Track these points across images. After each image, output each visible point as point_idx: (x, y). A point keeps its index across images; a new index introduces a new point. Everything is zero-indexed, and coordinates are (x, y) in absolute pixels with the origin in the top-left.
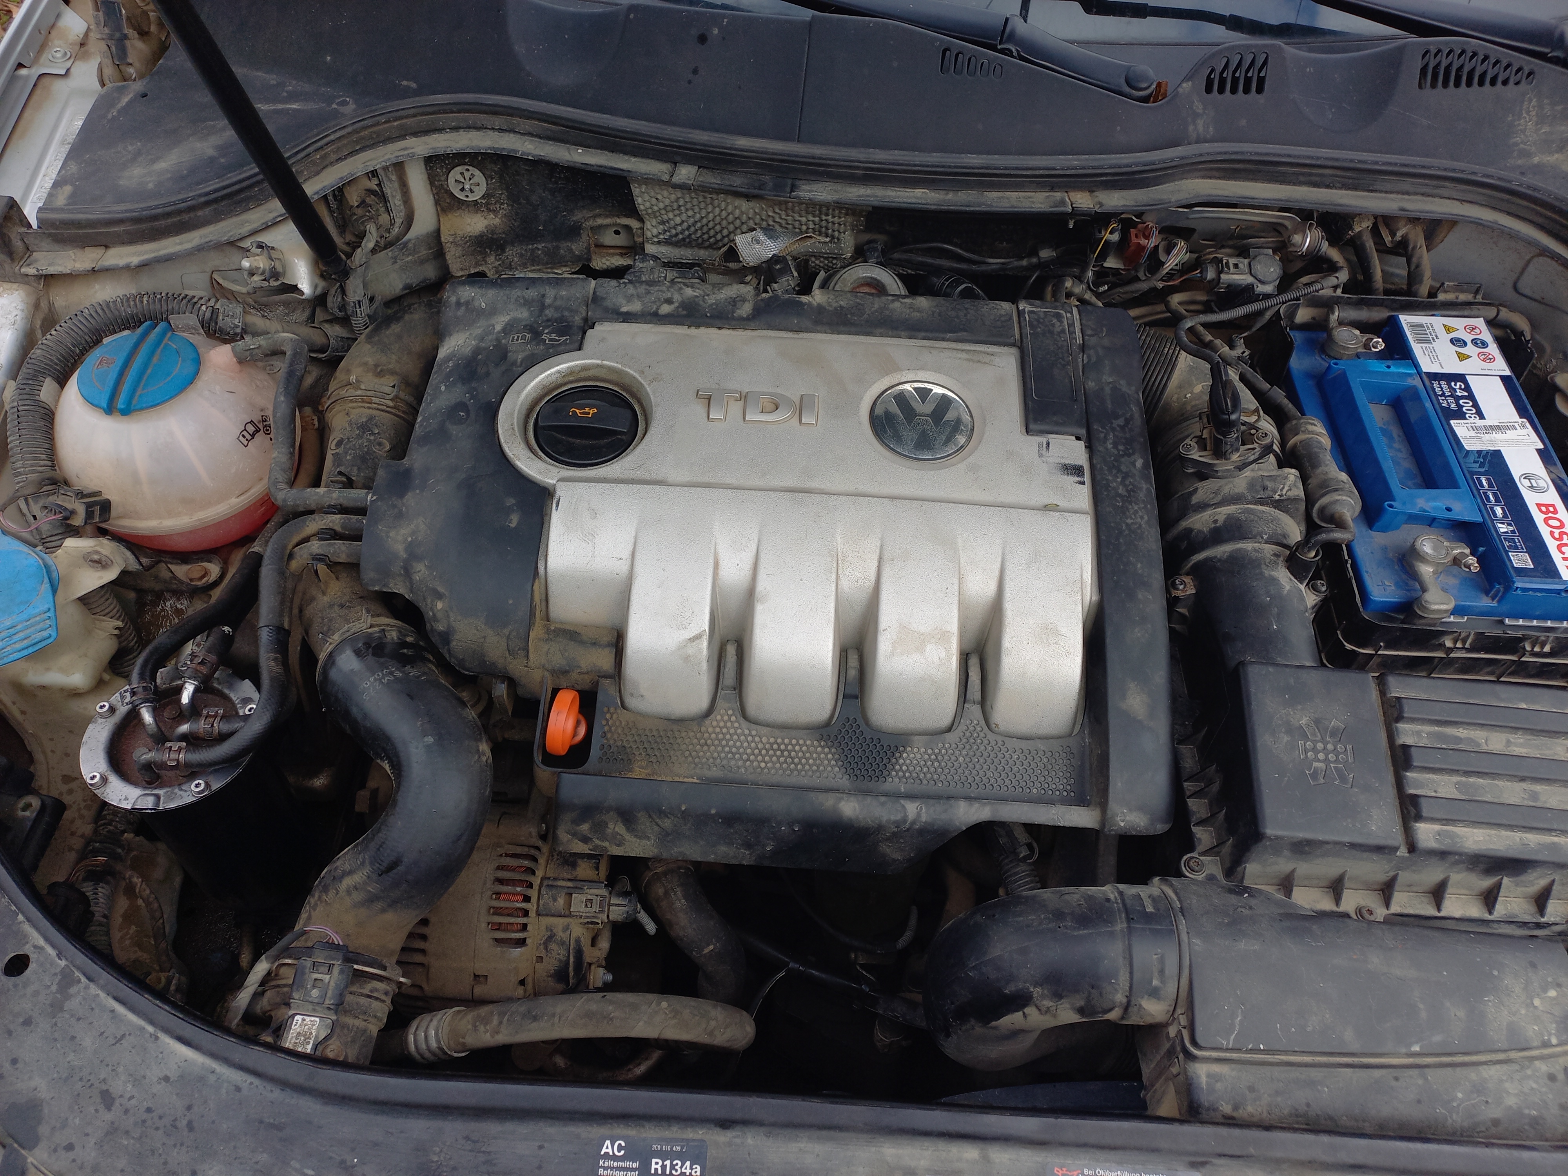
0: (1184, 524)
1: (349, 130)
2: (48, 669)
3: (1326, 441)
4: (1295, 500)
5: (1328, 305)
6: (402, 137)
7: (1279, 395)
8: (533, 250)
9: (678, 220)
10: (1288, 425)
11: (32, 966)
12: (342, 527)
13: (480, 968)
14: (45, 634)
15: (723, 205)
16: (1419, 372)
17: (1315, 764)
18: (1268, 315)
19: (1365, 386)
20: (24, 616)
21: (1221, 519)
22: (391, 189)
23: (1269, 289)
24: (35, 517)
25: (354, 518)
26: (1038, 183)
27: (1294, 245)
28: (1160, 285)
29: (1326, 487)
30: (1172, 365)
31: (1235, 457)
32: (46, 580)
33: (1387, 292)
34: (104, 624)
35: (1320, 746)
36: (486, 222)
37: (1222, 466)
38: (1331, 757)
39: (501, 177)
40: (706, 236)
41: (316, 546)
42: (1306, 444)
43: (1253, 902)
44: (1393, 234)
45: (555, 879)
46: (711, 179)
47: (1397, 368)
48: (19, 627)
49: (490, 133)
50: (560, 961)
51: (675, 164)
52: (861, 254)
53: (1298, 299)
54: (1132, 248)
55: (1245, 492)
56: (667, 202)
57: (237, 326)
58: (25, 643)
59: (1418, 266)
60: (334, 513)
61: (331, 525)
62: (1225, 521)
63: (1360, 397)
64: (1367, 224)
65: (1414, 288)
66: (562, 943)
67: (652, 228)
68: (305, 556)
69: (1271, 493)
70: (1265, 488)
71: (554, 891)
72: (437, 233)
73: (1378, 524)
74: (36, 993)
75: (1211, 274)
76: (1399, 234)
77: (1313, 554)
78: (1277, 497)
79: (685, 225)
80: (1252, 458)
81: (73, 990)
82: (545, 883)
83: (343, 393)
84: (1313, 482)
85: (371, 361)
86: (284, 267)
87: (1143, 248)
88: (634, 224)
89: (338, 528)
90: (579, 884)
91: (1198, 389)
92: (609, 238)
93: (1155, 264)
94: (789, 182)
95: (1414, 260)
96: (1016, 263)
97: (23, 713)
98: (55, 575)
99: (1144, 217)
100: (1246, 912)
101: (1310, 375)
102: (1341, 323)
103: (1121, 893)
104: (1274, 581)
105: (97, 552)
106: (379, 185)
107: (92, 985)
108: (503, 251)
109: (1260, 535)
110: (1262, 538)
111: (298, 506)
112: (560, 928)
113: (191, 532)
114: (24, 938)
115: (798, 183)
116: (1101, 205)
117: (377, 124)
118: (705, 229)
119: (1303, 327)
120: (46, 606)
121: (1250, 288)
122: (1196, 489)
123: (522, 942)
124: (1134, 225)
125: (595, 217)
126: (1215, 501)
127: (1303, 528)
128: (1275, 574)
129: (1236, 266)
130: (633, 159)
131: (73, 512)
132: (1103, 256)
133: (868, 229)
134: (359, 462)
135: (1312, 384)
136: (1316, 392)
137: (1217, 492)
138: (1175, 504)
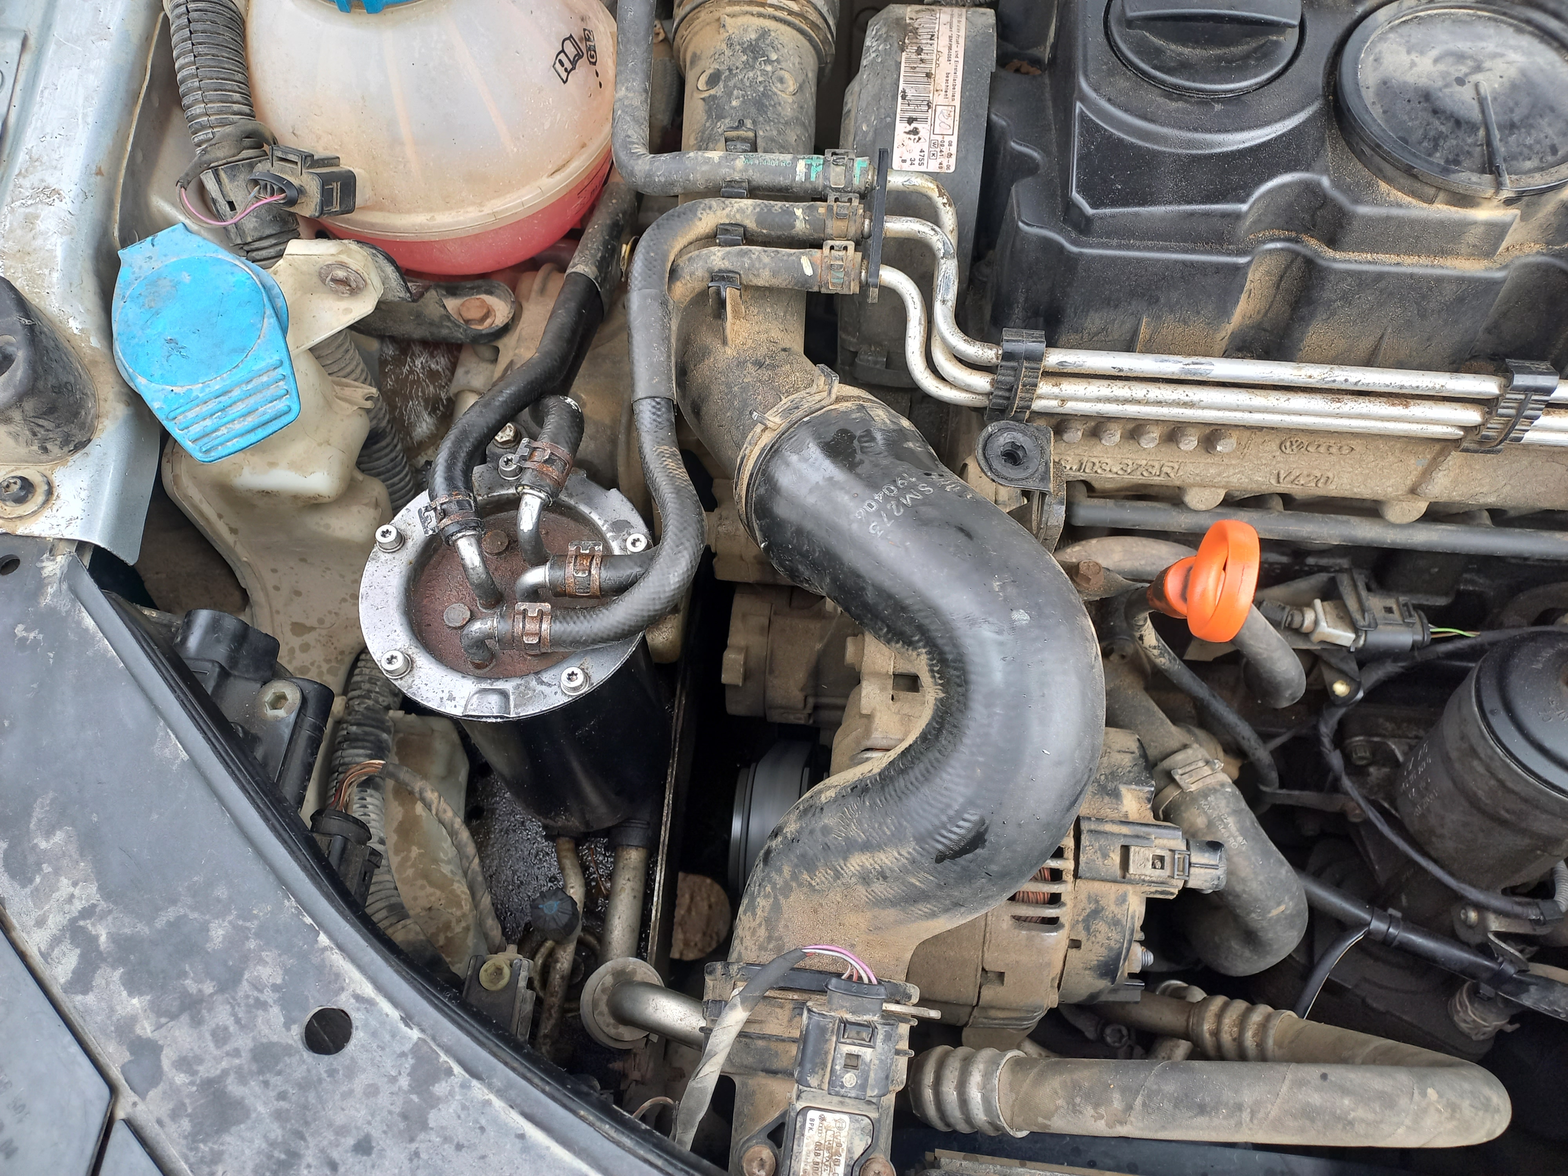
2: (273, 465)
11: (358, 1036)
12: (759, 223)
13: (994, 961)
14: (281, 405)
20: (241, 374)
24: (231, 205)
25: (778, 205)
32: (269, 311)
34: (347, 392)
41: (717, 256)
45: (1100, 820)
48: (236, 393)
50: (1110, 949)
58: (250, 422)
60: (740, 196)
61: (739, 218)
66: (1115, 922)
68: (700, 273)
71: (1103, 842)
74: (372, 1091)
81: (440, 1088)
82: (1086, 827)
89: (751, 224)
90: (1135, 829)
97: (233, 531)
98: (280, 303)
105: (343, 265)
107: (475, 1083)
112: (1113, 897)
113: (476, 236)
114: (335, 981)
120: (276, 357)
123: (1053, 922)
131: (301, 191)
134: (753, 111)
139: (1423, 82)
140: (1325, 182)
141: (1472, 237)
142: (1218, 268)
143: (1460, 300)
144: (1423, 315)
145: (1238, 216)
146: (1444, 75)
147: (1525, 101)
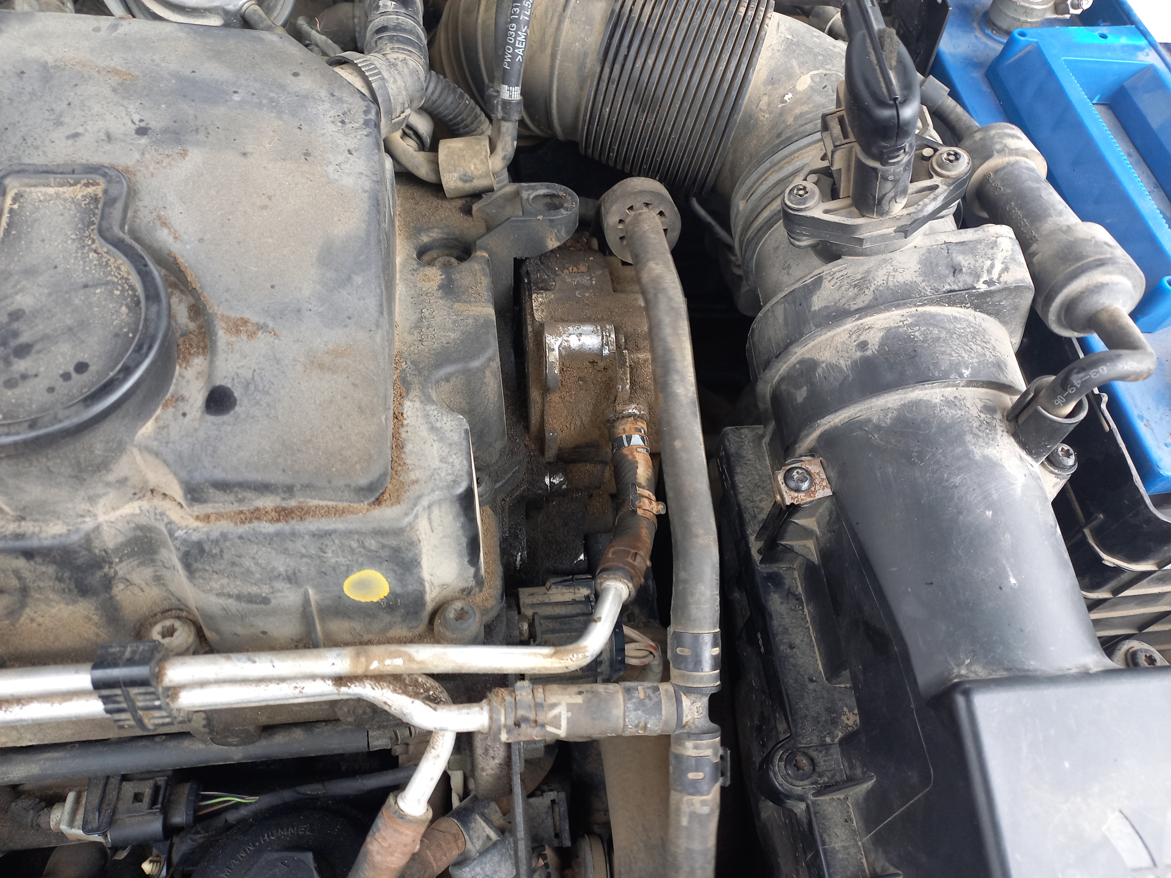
0: (801, 352)
3: (1037, 167)
4: (1017, 289)
7: (939, 91)
16: (1152, 45)
19: (1072, 68)
21: (874, 339)
29: (1072, 258)
31: (898, 208)
37: (871, 227)
42: (1007, 175)
47: (1116, 38)
55: (919, 280)
62: (882, 345)
69: (969, 280)
70: (956, 270)
77: (1071, 407)
78: (982, 287)
80: (931, 208)
84: (1043, 250)
91: (804, 83)
109: (956, 368)
110: (961, 375)
122: (818, 282)
126: (860, 303)
128: (992, 452)
135: (977, 75)
136: (985, 88)
137: (860, 285)
138: (780, 312)
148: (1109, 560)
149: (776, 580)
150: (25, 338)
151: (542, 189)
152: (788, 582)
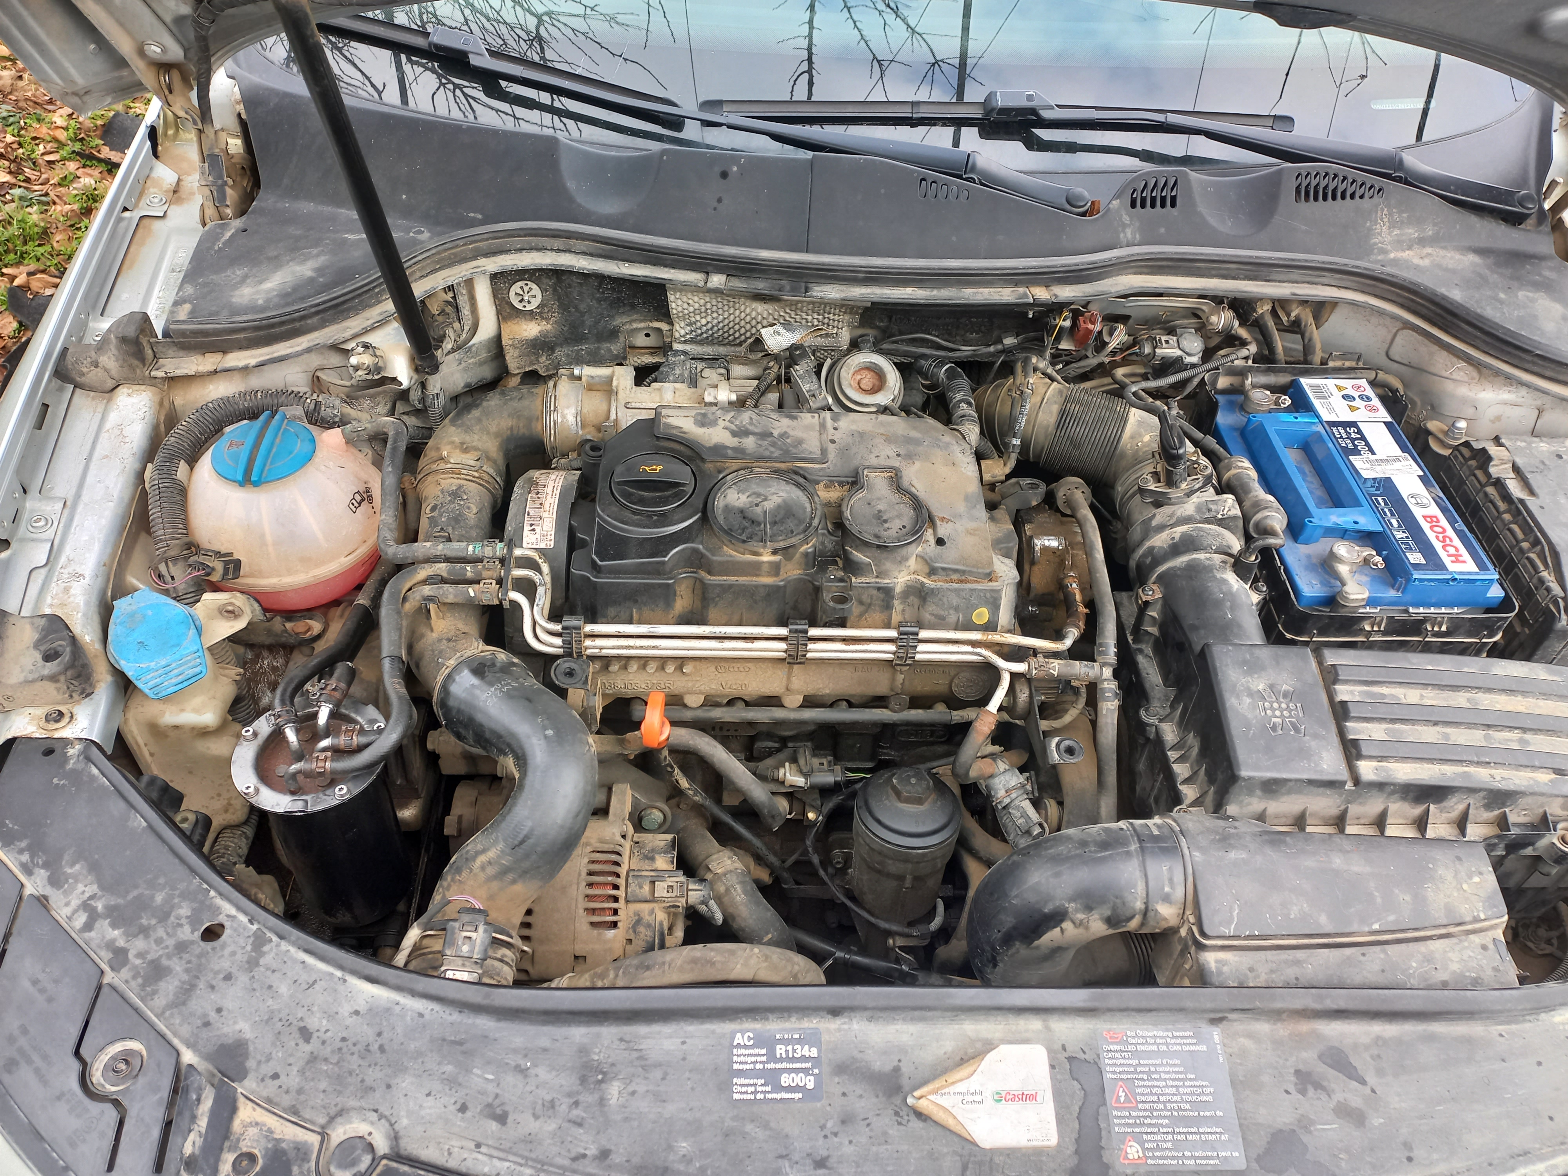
0: (1148, 544)
1: (433, 251)
2: (183, 710)
3: (1253, 474)
4: (1235, 518)
5: (1242, 373)
6: (475, 258)
7: (1211, 442)
8: (578, 351)
9: (704, 322)
10: (1222, 465)
11: (227, 932)
12: (449, 574)
13: (580, 950)
14: (197, 670)
15: (743, 308)
16: (1321, 422)
17: (1274, 720)
18: (1196, 381)
19: (1279, 433)
20: (177, 656)
21: (1177, 536)
22: (463, 301)
23: (1195, 360)
24: (173, 578)
25: (459, 566)
26: (1005, 280)
27: (1211, 324)
28: (1107, 360)
29: (1258, 506)
30: (1124, 420)
31: (1184, 486)
32: (193, 626)
33: (1286, 363)
34: (227, 671)
35: (1276, 705)
36: (539, 328)
37: (1174, 493)
38: (1286, 713)
39: (555, 290)
40: (726, 335)
41: (427, 590)
42: (1238, 476)
43: (1236, 824)
44: (1288, 315)
45: (639, 870)
46: (738, 284)
47: (1303, 419)
48: (173, 666)
49: (549, 253)
50: (647, 942)
51: (707, 273)
52: (855, 345)
53: (1217, 369)
54: (1081, 333)
55: (1195, 514)
56: (697, 306)
57: (336, 416)
58: (181, 678)
59: (1310, 340)
60: (440, 562)
61: (438, 572)
62: (1180, 538)
63: (1278, 443)
64: (1267, 307)
65: (1309, 358)
66: (649, 926)
67: (681, 329)
68: (418, 598)
69: (1214, 514)
70: (1210, 510)
71: (640, 880)
72: (498, 338)
73: (1301, 538)
74: (233, 954)
75: (1147, 350)
76: (1293, 314)
77: (1253, 558)
78: (1220, 516)
79: (710, 325)
80: (1197, 486)
81: (266, 948)
82: (631, 874)
83: (434, 467)
84: (1247, 504)
85: (457, 440)
86: (385, 363)
87: (1090, 332)
88: (664, 327)
89: (445, 574)
90: (661, 874)
91: (1147, 438)
92: (640, 340)
93: (1101, 345)
94: (803, 285)
95: (1307, 335)
96: (984, 350)
98: (197, 623)
99: (1090, 307)
100: (1232, 831)
101: (1233, 428)
102: (1254, 386)
103: (1131, 824)
104: (1225, 581)
105: (232, 604)
106: (454, 298)
107: (283, 943)
108: (553, 352)
109: (1209, 547)
110: (1211, 549)
111: (407, 558)
112: (647, 912)
114: (217, 910)
115: (810, 285)
116: (1056, 296)
117: (457, 246)
118: (726, 329)
119: (1224, 392)
120: (195, 648)
121: (1179, 359)
122: (1154, 515)
123: (614, 925)
124: (1082, 314)
125: (631, 322)
126: (1171, 523)
127: (1243, 543)
128: (1224, 576)
129: (1167, 342)
130: (672, 271)
131: (213, 569)
132: (1058, 340)
133: (862, 324)
134: (453, 523)
135: (1236, 434)
136: (1240, 440)
137: (1171, 516)
138: (1138, 529)
139: (741, 505)
140: (701, 547)
141: (765, 568)
142: (660, 585)
143: (768, 595)
144: (755, 602)
145: (664, 563)
146: (751, 502)
147: (782, 512)
148: (1288, 636)
149: (1141, 651)
150: (885, 518)
151: (1028, 481)
152: (1146, 652)
